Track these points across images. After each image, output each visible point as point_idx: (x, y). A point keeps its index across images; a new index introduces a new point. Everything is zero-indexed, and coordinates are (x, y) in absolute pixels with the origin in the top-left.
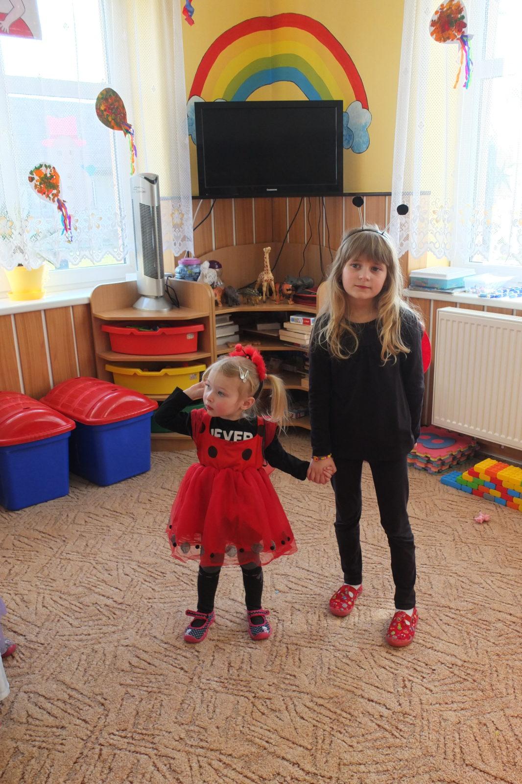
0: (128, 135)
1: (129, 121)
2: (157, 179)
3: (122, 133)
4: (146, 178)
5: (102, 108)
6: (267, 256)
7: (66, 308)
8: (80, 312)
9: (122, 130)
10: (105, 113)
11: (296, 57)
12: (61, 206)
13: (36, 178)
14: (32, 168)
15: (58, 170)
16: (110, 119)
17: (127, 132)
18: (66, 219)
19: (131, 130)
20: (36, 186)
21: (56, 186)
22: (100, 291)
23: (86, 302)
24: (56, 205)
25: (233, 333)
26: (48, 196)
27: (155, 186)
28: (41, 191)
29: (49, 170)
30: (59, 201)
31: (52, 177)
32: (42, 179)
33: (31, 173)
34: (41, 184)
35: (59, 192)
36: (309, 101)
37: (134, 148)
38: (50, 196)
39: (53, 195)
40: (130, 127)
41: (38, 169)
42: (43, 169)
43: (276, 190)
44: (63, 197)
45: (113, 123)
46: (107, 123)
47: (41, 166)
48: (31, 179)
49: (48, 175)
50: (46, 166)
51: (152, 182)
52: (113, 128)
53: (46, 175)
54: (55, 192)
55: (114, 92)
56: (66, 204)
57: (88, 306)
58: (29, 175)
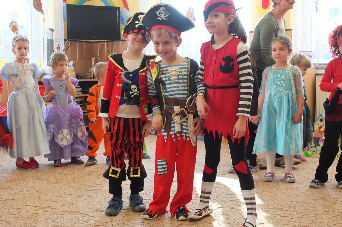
1: (43, 9)
2: (54, 30)
3: (41, 13)
4: (50, 29)
5: (35, 4)
6: (93, 61)
9: (41, 12)
10: (36, 5)
13: (11, 26)
14: (10, 22)
15: (18, 24)
16: (37, 8)
17: (42, 13)
20: (11, 28)
21: (17, 30)
25: (80, 91)
27: (53, 33)
28: (12, 31)
31: (16, 26)
32: (13, 26)
33: (10, 24)
34: (13, 28)
35: (18, 32)
36: (106, 7)
37: (44, 19)
38: (15, 33)
39: (16, 32)
40: (43, 11)
41: (12, 23)
42: (14, 23)
43: (96, 37)
45: (38, 9)
47: (13, 22)
48: (10, 26)
49: (15, 25)
50: (14, 22)
51: (52, 31)
52: (38, 11)
53: (14, 25)
54: (17, 32)
58: (9, 25)
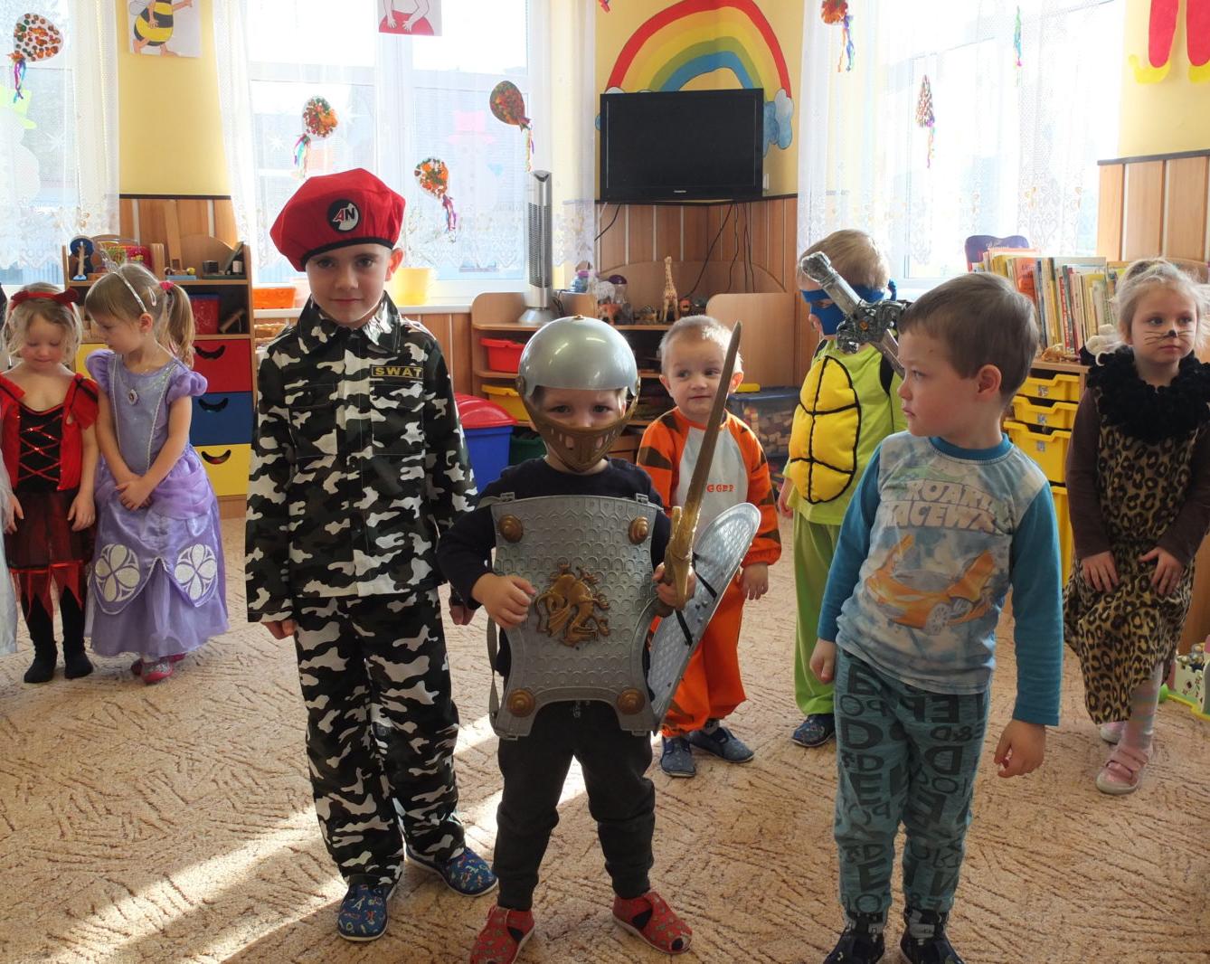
0: (525, 130)
1: (527, 115)
3: (518, 127)
4: (535, 175)
5: (498, 101)
6: (668, 267)
7: (445, 315)
8: (460, 322)
9: (518, 124)
10: (501, 107)
11: (734, 40)
12: (447, 203)
13: (423, 172)
14: (420, 162)
15: (447, 165)
16: (505, 113)
17: (524, 126)
18: (451, 218)
19: (529, 125)
20: (421, 180)
21: (443, 182)
22: (483, 300)
23: (467, 311)
24: (442, 201)
26: (433, 191)
27: (545, 184)
28: (427, 186)
29: (437, 165)
30: (445, 197)
31: (440, 172)
32: (428, 174)
33: (418, 167)
34: (427, 178)
35: (446, 188)
37: (530, 144)
38: (436, 191)
39: (439, 190)
40: (528, 121)
41: (425, 163)
42: (431, 163)
43: (685, 192)
44: (450, 193)
45: (508, 117)
46: (501, 117)
47: (429, 160)
48: (418, 173)
49: (436, 170)
50: (435, 161)
51: (542, 179)
52: (507, 122)
53: (434, 170)
54: (441, 187)
55: (512, 85)
56: (453, 202)
57: (469, 316)
58: (415, 169)
